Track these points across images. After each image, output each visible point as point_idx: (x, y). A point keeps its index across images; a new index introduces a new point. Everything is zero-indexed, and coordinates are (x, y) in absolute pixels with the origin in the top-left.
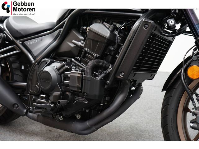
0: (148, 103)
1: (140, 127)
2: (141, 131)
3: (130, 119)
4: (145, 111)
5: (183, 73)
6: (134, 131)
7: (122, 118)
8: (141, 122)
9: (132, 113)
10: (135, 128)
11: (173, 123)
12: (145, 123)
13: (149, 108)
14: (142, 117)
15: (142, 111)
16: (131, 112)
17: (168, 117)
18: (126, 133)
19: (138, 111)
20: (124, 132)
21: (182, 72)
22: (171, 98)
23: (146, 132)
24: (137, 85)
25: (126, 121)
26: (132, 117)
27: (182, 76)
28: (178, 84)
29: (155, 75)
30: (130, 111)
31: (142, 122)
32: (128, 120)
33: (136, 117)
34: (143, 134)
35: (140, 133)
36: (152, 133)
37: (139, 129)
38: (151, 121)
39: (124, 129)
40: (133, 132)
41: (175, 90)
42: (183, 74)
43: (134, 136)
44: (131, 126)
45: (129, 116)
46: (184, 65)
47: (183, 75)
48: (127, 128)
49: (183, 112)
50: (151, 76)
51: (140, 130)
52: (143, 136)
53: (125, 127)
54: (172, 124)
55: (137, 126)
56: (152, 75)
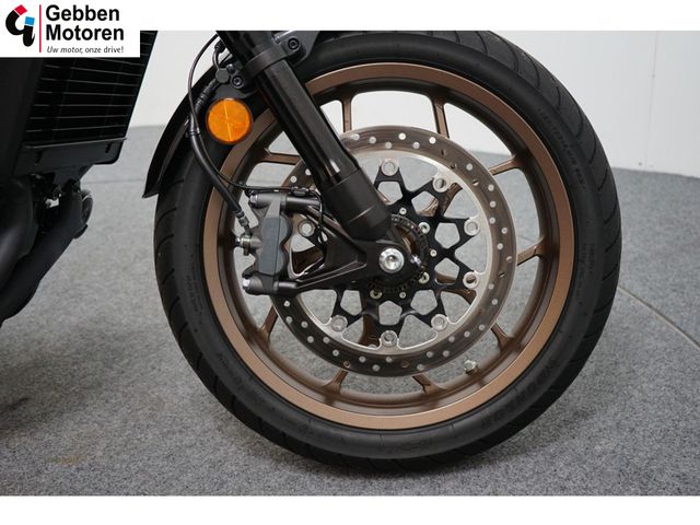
0: (133, 242)
1: (113, 325)
2: (117, 339)
3: (75, 307)
4: (125, 269)
5: (195, 128)
6: (93, 345)
7: (46, 311)
8: (115, 307)
9: (80, 285)
10: (96, 333)
11: (194, 291)
12: (129, 308)
13: (136, 257)
14: (117, 292)
15: (115, 272)
16: (77, 281)
17: (174, 274)
18: (68, 359)
19: (100, 275)
20: (58, 357)
21: (192, 126)
22: (175, 213)
23: (135, 339)
24: (59, 188)
25: (63, 316)
26: (81, 299)
27: (193, 138)
28: (189, 166)
29: (122, 144)
30: (72, 280)
31: (119, 309)
32: (68, 313)
33: (96, 297)
34: (124, 345)
35: (116, 344)
36: (154, 337)
37: (110, 334)
38: (147, 298)
39: (58, 345)
40: (89, 349)
41: (182, 185)
42: (195, 132)
43: (94, 360)
44: (81, 330)
45: (72, 297)
46: (194, 103)
47: (197, 135)
48: (69, 340)
49: (221, 250)
50: (107, 151)
51: (114, 335)
52: (127, 353)
53: (61, 338)
54: (192, 295)
55: (102, 326)
56: (109, 145)
